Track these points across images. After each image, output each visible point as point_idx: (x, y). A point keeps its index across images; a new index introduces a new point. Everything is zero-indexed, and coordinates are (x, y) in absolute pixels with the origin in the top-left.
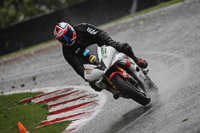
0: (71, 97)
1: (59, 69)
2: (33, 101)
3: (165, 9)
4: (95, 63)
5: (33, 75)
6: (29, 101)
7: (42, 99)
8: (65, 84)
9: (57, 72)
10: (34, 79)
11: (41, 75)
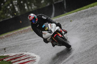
0: (23, 58)
1: (17, 45)
2: (4, 60)
3: (68, 15)
4: (48, 31)
5: (5, 47)
6: (2, 60)
7: (9, 59)
8: (20, 52)
9: (16, 46)
10: (5, 49)
11: (8, 47)
